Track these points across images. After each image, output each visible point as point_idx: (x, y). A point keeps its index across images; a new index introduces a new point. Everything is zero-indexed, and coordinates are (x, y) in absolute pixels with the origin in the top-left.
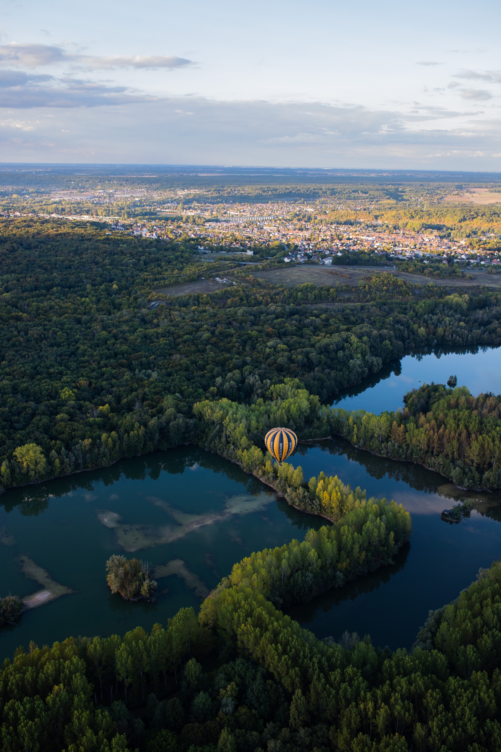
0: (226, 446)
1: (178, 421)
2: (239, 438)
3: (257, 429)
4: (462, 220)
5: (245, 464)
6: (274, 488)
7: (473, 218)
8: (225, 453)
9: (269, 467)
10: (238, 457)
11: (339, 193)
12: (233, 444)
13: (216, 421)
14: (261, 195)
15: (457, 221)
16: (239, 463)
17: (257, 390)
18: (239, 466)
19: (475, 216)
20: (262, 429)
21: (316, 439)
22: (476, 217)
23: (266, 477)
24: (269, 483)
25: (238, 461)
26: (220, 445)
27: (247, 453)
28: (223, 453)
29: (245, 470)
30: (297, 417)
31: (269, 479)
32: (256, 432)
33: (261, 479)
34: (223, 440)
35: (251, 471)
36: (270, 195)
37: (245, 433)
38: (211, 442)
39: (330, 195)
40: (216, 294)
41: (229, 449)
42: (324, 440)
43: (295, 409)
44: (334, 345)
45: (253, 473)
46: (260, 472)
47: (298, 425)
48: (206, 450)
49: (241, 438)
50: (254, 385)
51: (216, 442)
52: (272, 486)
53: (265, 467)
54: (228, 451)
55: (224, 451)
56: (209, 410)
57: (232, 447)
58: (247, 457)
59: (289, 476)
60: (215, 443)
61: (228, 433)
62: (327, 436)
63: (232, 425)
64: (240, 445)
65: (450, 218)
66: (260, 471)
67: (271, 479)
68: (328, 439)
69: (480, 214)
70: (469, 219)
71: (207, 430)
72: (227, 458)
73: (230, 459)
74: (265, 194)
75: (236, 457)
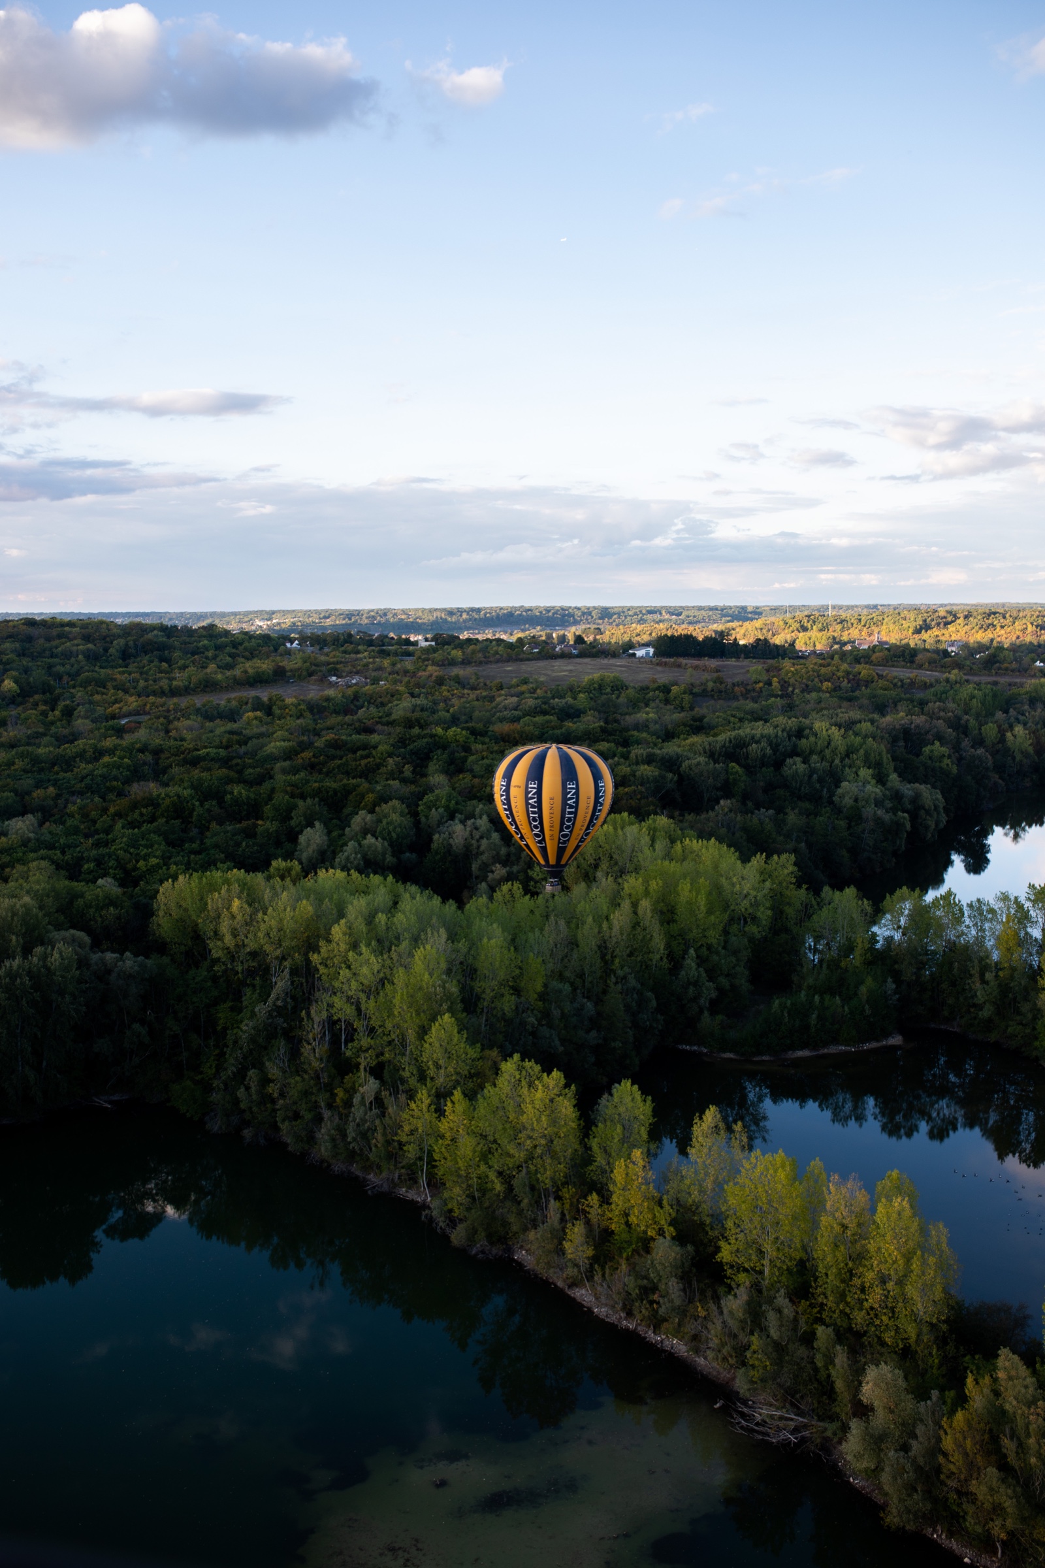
0: (329, 1088)
1: (44, 957)
2: (411, 1035)
3: (517, 991)
4: (921, 628)
5: (456, 1193)
6: (706, 1363)
7: (947, 624)
8: (324, 1133)
9: (635, 1198)
10: (411, 1151)
11: (619, 614)
12: (377, 1071)
13: (275, 952)
14: (445, 621)
15: (911, 630)
16: (420, 1194)
17: (486, 868)
18: (417, 1208)
19: (950, 619)
20: (542, 997)
21: (833, 1049)
22: (952, 622)
23: (623, 1276)
24: (657, 1323)
25: (413, 1180)
26: (296, 1084)
27: (470, 1115)
28: (311, 1139)
29: (458, 1236)
30: (714, 937)
31: (648, 1290)
32: (508, 1004)
33: (583, 1295)
34: (314, 1053)
35: (501, 1237)
36: (464, 621)
37: (448, 997)
38: (241, 1075)
39: (600, 618)
40: (328, 699)
41: (348, 1104)
42: (870, 1051)
43: (702, 901)
44: (764, 744)
45: (520, 1255)
46: (576, 1243)
47: (723, 981)
48: (216, 1125)
49: (423, 1031)
50: (468, 853)
51: (273, 1071)
52: (678, 1346)
53: (606, 1200)
54: (344, 1118)
55: (319, 1119)
56: (236, 903)
57: (369, 1087)
58: (467, 1146)
59: (826, 1256)
60: (265, 1081)
61: (343, 1009)
62: (887, 1035)
63: (368, 964)
64: (422, 1077)
65: (892, 627)
66: (577, 1232)
67: (673, 1288)
68: (894, 1048)
69: (961, 615)
70: (938, 624)
71: (223, 1014)
72: (338, 1167)
73: (356, 1169)
74: (454, 619)
75: (394, 1152)
